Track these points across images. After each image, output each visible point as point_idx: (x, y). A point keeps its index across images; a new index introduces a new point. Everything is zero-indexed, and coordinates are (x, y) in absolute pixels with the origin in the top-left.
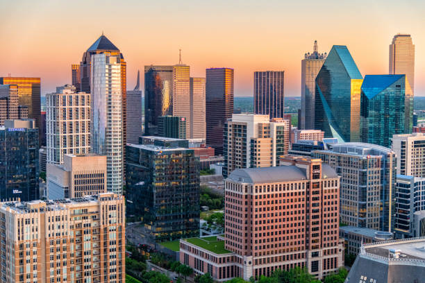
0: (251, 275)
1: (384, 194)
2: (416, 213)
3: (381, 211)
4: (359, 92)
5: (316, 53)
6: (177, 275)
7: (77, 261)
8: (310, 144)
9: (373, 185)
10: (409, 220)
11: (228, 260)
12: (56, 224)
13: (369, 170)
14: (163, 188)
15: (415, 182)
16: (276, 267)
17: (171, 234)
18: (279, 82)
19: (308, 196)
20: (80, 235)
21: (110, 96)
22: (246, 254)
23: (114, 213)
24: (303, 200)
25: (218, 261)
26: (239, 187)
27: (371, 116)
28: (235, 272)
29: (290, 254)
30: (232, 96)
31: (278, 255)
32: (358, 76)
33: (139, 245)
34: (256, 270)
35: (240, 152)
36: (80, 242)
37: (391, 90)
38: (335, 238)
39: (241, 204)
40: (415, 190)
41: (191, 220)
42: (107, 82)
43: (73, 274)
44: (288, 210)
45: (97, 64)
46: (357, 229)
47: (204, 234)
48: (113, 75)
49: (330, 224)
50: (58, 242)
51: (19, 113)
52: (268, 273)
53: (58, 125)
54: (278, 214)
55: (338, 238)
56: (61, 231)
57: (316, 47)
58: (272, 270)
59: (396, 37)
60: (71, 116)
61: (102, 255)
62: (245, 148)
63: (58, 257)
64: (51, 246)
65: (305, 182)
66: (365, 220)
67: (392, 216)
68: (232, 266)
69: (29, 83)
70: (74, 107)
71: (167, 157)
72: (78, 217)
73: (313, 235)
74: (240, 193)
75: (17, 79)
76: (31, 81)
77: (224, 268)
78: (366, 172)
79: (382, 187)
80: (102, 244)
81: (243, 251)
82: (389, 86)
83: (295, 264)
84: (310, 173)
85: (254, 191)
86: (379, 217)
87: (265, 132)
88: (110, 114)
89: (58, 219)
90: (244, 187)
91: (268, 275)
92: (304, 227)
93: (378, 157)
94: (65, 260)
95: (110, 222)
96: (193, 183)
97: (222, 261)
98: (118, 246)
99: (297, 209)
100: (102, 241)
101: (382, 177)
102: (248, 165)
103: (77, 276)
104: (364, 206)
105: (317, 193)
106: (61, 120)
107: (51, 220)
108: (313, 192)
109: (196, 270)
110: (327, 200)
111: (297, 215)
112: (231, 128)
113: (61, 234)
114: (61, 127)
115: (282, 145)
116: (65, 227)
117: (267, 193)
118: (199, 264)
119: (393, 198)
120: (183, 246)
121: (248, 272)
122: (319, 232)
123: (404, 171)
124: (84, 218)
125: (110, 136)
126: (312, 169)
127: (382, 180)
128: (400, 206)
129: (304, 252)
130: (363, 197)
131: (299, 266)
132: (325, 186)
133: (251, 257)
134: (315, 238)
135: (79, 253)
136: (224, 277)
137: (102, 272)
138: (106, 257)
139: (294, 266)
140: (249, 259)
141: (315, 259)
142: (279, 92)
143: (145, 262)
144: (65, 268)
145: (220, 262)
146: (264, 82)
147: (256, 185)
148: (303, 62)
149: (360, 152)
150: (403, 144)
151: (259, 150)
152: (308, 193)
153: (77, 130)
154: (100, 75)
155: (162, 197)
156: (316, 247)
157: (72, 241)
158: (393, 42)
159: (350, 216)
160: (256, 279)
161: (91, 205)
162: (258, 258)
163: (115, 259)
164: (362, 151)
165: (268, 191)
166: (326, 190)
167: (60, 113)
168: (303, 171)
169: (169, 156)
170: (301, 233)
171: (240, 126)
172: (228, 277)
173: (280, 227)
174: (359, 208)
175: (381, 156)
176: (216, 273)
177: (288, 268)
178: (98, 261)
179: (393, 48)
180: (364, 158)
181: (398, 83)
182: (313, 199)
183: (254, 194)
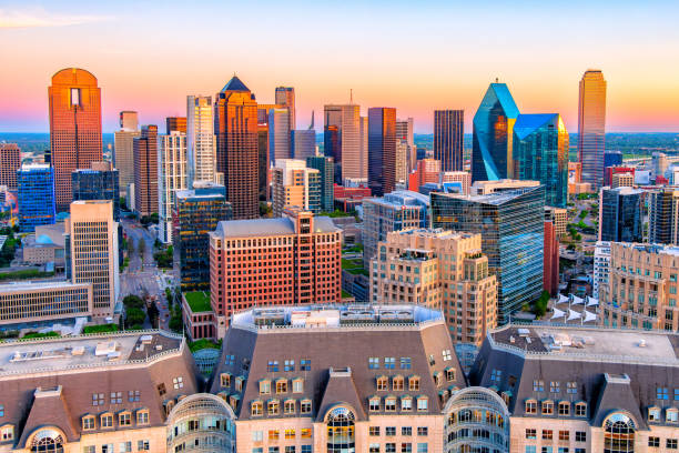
13: (404, 222)
18: (458, 121)
19: (296, 252)
22: (220, 313)
24: (290, 257)
25: (192, 319)
28: (213, 332)
39: (215, 259)
49: (326, 282)
65: (292, 236)
68: (211, 326)
73: (303, 294)
77: (200, 327)
78: (400, 224)
81: (218, 309)
82: (541, 127)
84: (298, 227)
85: (226, 246)
87: (298, 179)
93: (417, 208)
99: (282, 266)
105: (307, 248)
108: (301, 247)
110: (321, 257)
111: (283, 273)
117: (242, 249)
122: (311, 291)
126: (300, 223)
132: (319, 241)
133: (224, 317)
134: (304, 298)
136: (200, 337)
140: (222, 319)
142: (458, 131)
146: (444, 121)
147: (228, 239)
151: (289, 198)
152: (295, 248)
165: (245, 246)
166: (319, 246)
175: (420, 207)
179: (582, 84)
180: (398, 209)
182: (303, 255)
183: (226, 249)
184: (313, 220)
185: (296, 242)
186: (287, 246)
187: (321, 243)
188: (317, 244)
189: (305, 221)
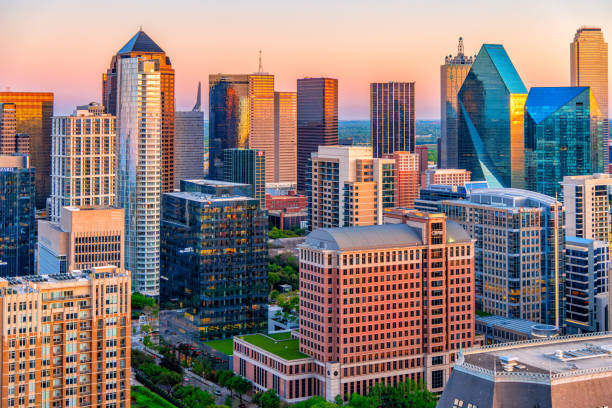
0: (337, 392)
1: (547, 266)
2: (599, 296)
3: (543, 293)
4: (522, 113)
5: (461, 55)
6: (229, 392)
7: (54, 371)
8: (446, 190)
9: (530, 253)
10: (587, 307)
11: (303, 369)
12: (20, 314)
13: (522, 229)
14: (212, 257)
15: (595, 248)
16: (377, 380)
17: (224, 328)
18: (407, 97)
19: (425, 270)
20: (61, 332)
21: (144, 120)
22: (330, 360)
23: (114, 297)
24: (418, 277)
25: (288, 370)
26: (319, 257)
27: (541, 149)
28: (313, 388)
29: (397, 359)
30: (336, 119)
31: (380, 362)
32: (521, 88)
33: (177, 345)
34: (346, 384)
35: (330, 202)
36: (60, 342)
37: (569, 110)
38: (469, 335)
39: (323, 282)
40: (596, 260)
41: (255, 306)
42: (140, 99)
43: (48, 393)
44: (395, 292)
45: (126, 72)
46: (507, 321)
47: (277, 328)
48: (148, 88)
49: (461, 313)
50: (22, 343)
51: (16, 145)
52: (365, 390)
53: (69, 163)
54: (379, 298)
55: (472, 335)
56: (27, 324)
57: (461, 46)
58: (371, 384)
59: (579, 32)
60: (88, 150)
61: (95, 362)
62: (337, 197)
63: (22, 366)
64: (12, 349)
65: (421, 248)
66: (518, 307)
67: (561, 301)
68: (310, 380)
69: (38, 101)
70: (92, 136)
71: (219, 211)
72: (58, 304)
73: (435, 331)
74: (321, 266)
75: (17, 94)
76: (41, 98)
77: (297, 381)
78: (518, 234)
79: (543, 256)
80: (95, 345)
81: (326, 354)
82: (565, 105)
83: (407, 375)
84: (428, 235)
85: (341, 262)
86: (540, 302)
87: (366, 173)
88: (144, 146)
89: (23, 307)
90: (326, 256)
91: (365, 394)
92: (420, 318)
93: (536, 210)
94: (33, 370)
95: (108, 312)
96: (259, 250)
97: (294, 370)
98: (120, 349)
99: (409, 291)
100: (95, 341)
101: (543, 240)
102: (341, 223)
103: (54, 394)
104: (515, 286)
105: (439, 265)
106: (73, 156)
107: (12, 309)
108: (433, 264)
109: (256, 384)
110: (455, 277)
111: (409, 300)
112: (317, 167)
113: (27, 331)
114: (72, 166)
115: (392, 193)
116: (34, 319)
117: (361, 266)
118: (261, 375)
119: (561, 272)
120: (238, 348)
121: (333, 388)
122: (443, 325)
123: (581, 232)
124: (67, 305)
125: (144, 178)
126: (430, 229)
127: (543, 244)
128: (575, 285)
129: (420, 356)
130: (515, 272)
131: (413, 378)
132: (452, 255)
133: (338, 364)
134: (436, 336)
135: (58, 359)
136: (297, 396)
137: (94, 389)
138: (100, 365)
139: (404, 378)
140: (335, 367)
141: (438, 368)
142: (407, 114)
143: (180, 371)
144: (32, 383)
145: (291, 372)
146: (386, 97)
147: (344, 253)
148: (443, 69)
149: (509, 202)
150: (579, 191)
151: (357, 200)
152: (425, 265)
153: (97, 170)
154: (129, 89)
155: (211, 271)
156: (440, 349)
157: (47, 340)
158: (576, 40)
159: (495, 300)
160: (346, 399)
161: (79, 285)
162: (349, 366)
163: (114, 369)
164: (512, 200)
165: (364, 262)
166: (452, 261)
167: (72, 145)
168: (417, 232)
169: (222, 210)
170: (415, 328)
171: (329, 164)
172: (303, 395)
173: (382, 318)
174: (510, 288)
175: (540, 209)
176: (284, 389)
177: (395, 381)
178: (88, 372)
179: (575, 48)
180: (515, 212)
181: (580, 98)
182: (433, 275)
183: (342, 267)
184: (445, 226)
185: (425, 256)
186: (415, 261)
187: (455, 258)
188: (450, 259)
189: (437, 226)
